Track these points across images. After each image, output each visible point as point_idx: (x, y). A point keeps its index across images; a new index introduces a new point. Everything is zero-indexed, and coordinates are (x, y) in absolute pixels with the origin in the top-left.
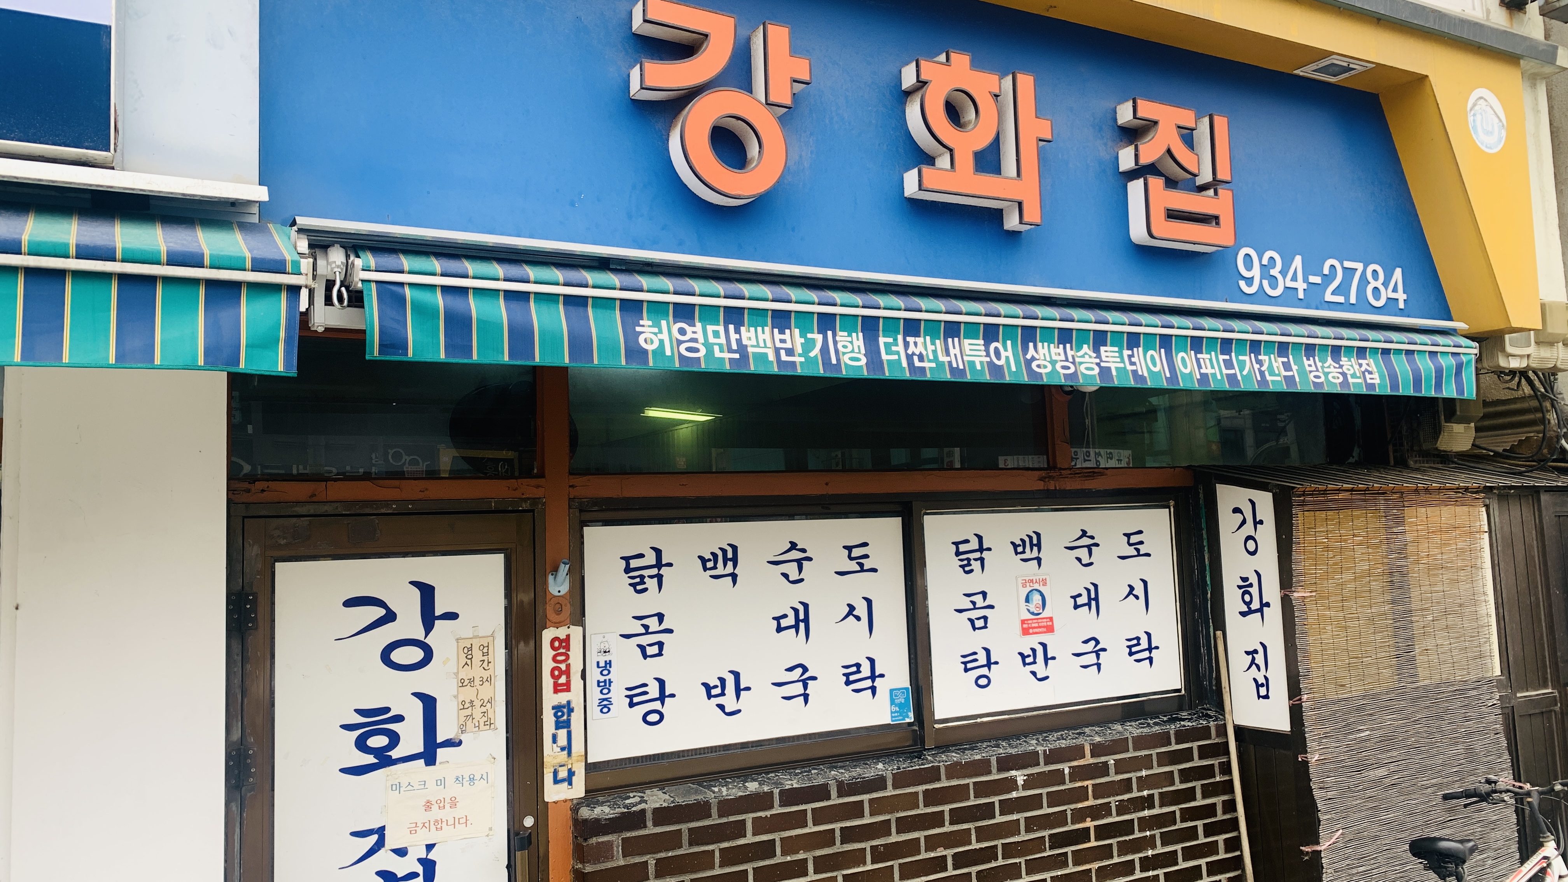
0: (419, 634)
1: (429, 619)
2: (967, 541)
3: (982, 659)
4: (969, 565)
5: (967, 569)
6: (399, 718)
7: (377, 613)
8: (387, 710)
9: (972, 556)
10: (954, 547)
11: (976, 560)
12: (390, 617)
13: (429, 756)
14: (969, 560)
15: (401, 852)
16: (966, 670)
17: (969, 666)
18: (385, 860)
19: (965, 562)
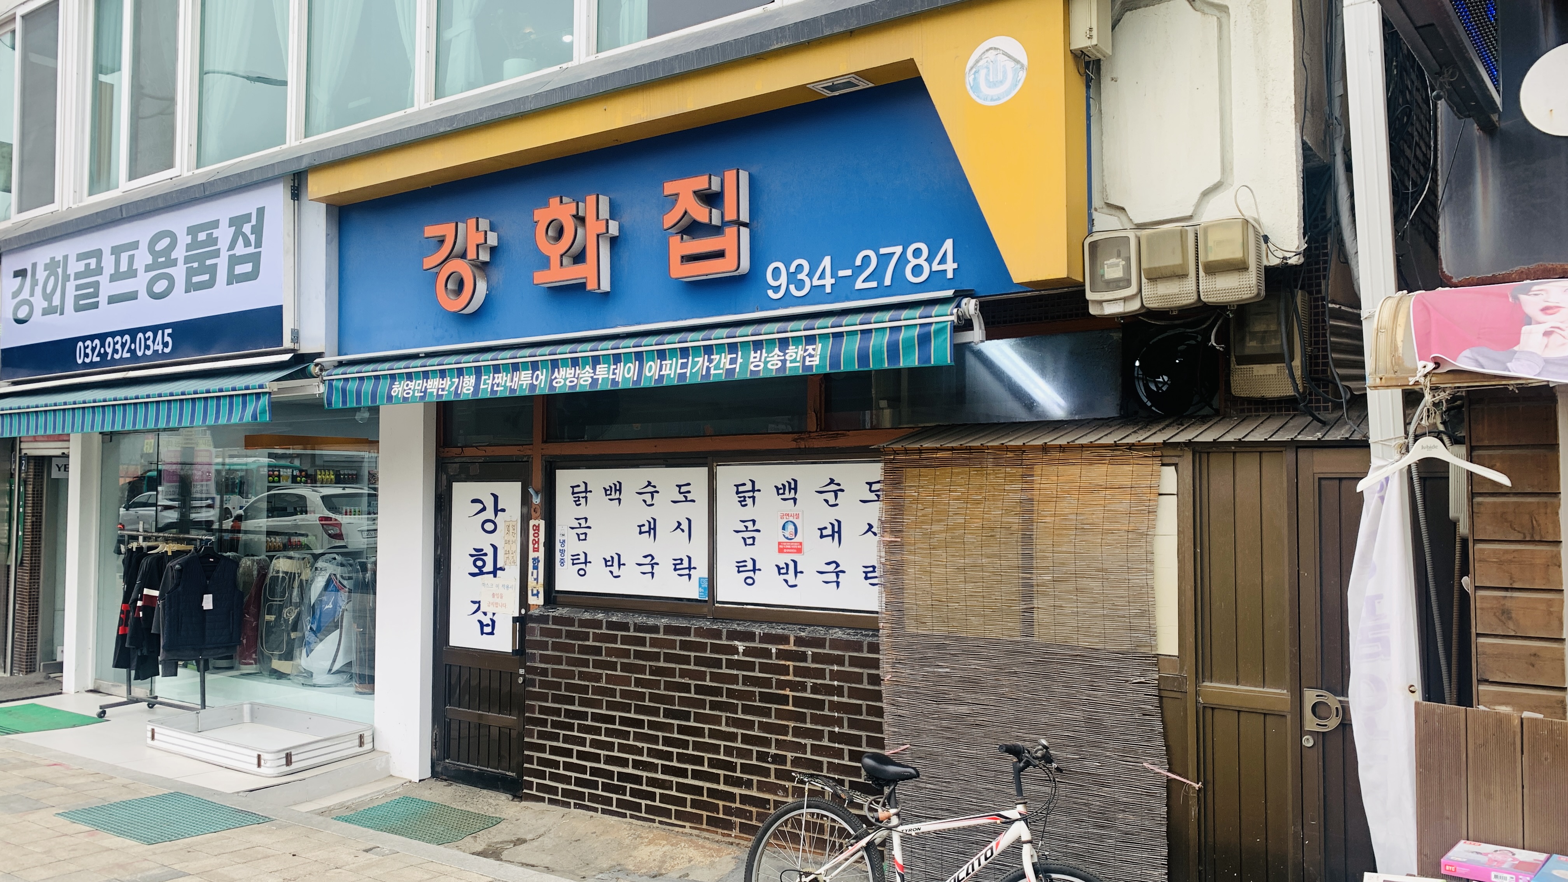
0: (492, 517)
1: (496, 511)
2: (744, 484)
3: (750, 566)
4: (745, 501)
5: (743, 503)
6: (486, 554)
7: (480, 506)
8: (482, 550)
9: (747, 495)
10: (735, 488)
11: (749, 497)
12: (484, 509)
13: (494, 573)
14: (745, 497)
15: (485, 614)
16: (739, 572)
17: (741, 569)
18: (479, 616)
19: (742, 499)
